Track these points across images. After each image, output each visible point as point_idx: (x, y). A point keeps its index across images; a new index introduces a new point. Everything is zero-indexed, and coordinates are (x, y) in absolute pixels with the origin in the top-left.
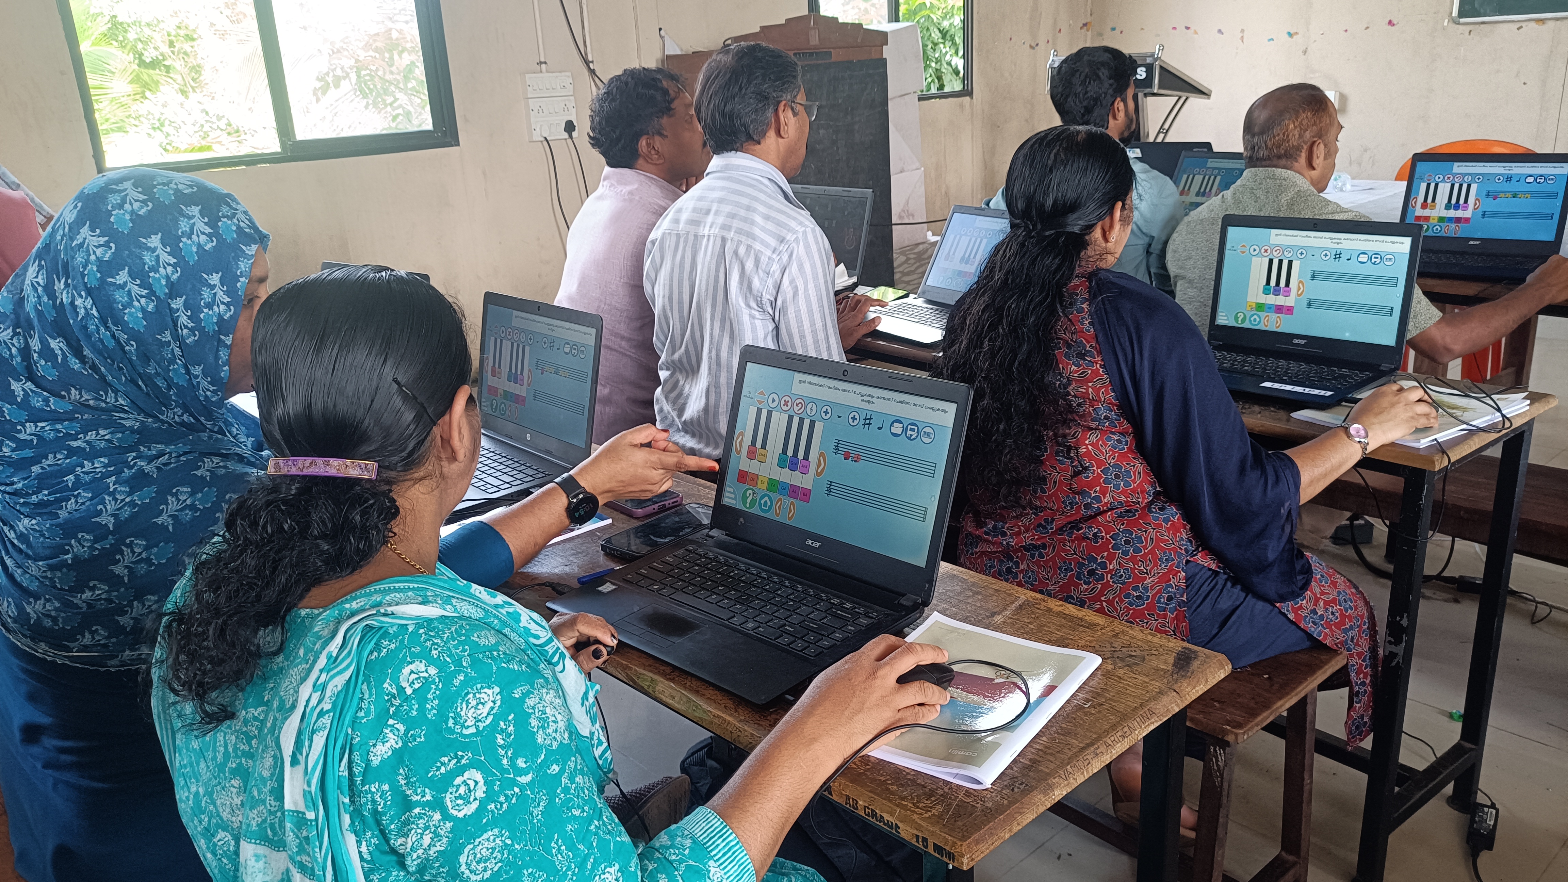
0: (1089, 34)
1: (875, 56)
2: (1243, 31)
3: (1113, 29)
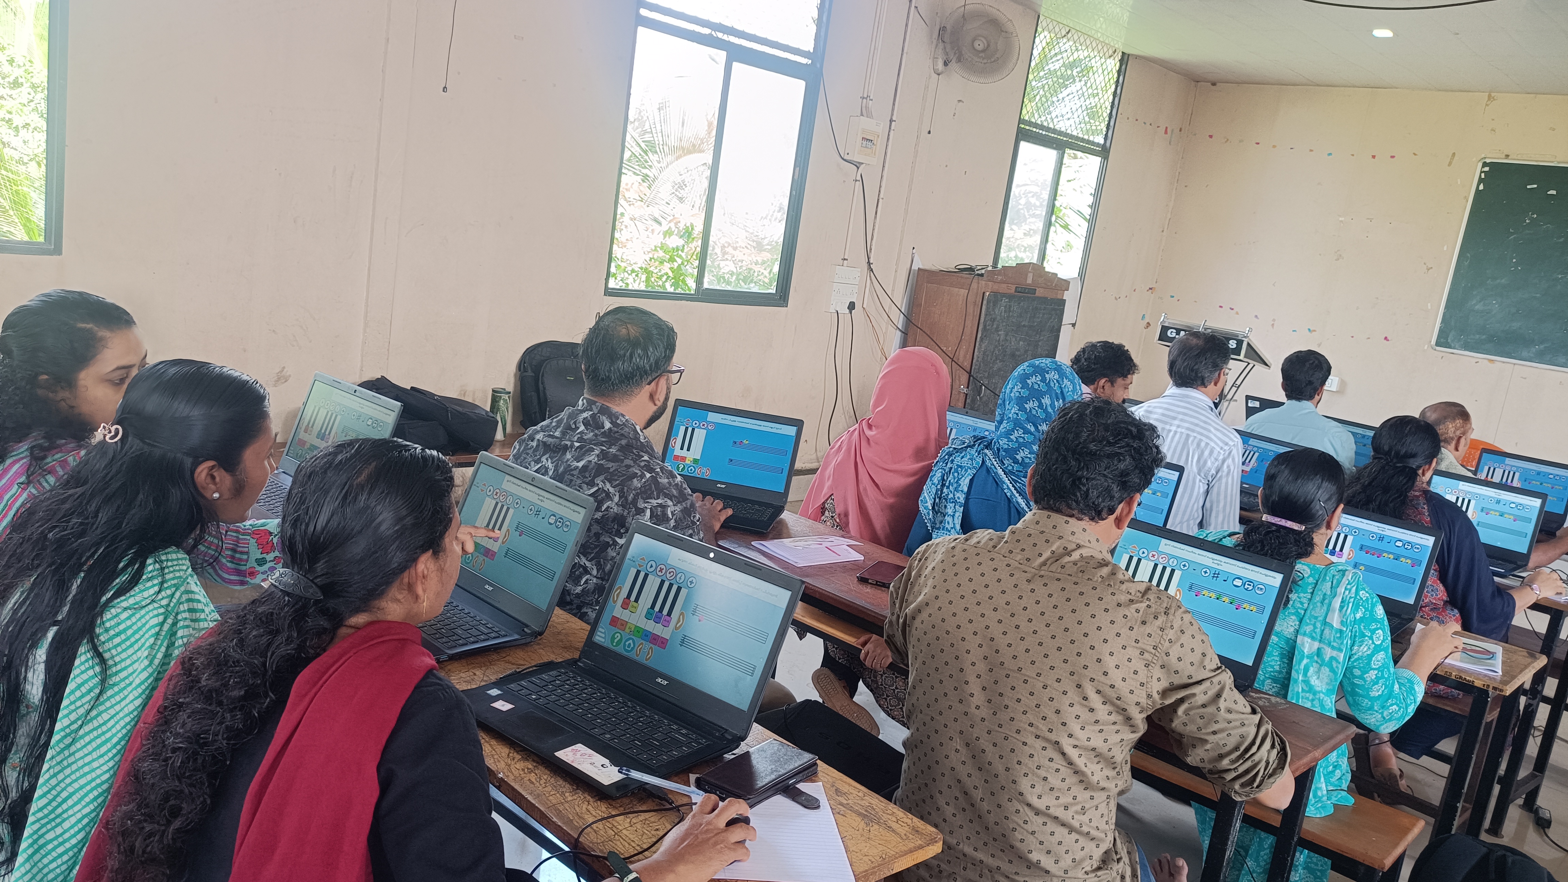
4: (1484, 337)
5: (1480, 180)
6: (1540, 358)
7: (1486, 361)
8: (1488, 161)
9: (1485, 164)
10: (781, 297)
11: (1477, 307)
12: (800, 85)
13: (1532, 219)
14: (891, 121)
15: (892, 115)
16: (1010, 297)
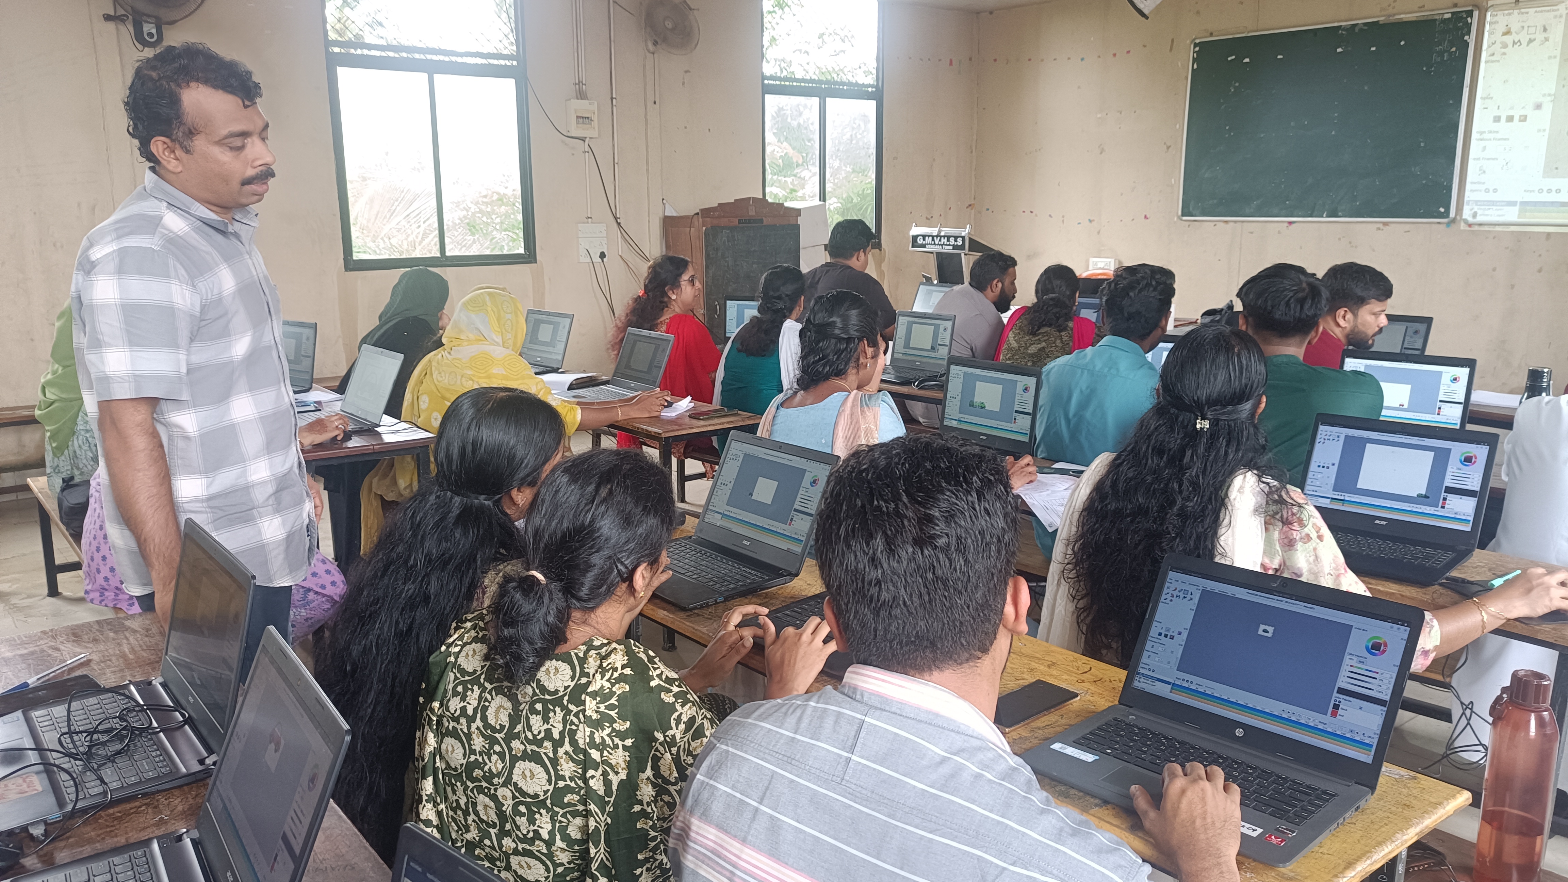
0: (973, 211)
1: (792, 222)
2: (1063, 217)
3: (988, 209)
4: (1215, 201)
5: (1194, 60)
6: (1260, 212)
7: (1222, 224)
8: (1197, 41)
9: (1196, 45)
10: (529, 256)
11: (1206, 175)
12: (510, 83)
13: (1235, 88)
14: (612, 99)
15: (612, 94)
16: (732, 229)
